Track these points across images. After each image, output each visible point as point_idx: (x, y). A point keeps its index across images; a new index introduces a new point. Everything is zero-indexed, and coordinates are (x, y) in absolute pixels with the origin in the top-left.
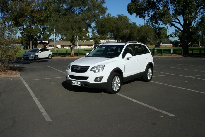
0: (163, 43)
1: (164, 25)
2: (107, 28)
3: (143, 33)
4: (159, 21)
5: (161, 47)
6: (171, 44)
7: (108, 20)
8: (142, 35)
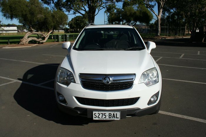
0: (56, 30)
1: (68, 12)
2: (18, 11)
3: (58, 19)
4: (62, 8)
5: (55, 34)
6: (63, 31)
7: (18, 2)
8: (57, 21)
